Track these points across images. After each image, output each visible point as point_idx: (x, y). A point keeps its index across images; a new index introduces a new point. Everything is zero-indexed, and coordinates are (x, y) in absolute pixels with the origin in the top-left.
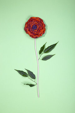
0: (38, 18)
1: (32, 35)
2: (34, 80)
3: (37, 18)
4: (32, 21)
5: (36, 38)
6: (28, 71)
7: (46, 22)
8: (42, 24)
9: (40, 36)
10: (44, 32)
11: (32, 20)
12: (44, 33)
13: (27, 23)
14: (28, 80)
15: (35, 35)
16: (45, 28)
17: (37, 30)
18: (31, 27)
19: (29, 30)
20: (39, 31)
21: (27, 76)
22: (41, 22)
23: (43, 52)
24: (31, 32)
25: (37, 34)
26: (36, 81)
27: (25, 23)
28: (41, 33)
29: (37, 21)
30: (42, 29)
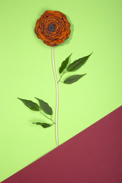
0: (59, 12)
1: (48, 40)
2: (49, 116)
3: (56, 12)
4: (47, 17)
5: (55, 45)
6: (41, 101)
7: (72, 18)
8: (65, 22)
9: (60, 43)
10: (67, 36)
11: (47, 15)
12: (67, 38)
13: (39, 21)
14: (40, 116)
15: (52, 41)
16: (69, 29)
17: (55, 33)
18: (46, 26)
19: (42, 33)
20: (59, 33)
21: (38, 110)
22: (63, 19)
23: (65, 70)
24: (46, 36)
25: (57, 39)
26: (53, 119)
27: (35, 21)
28: (62, 37)
29: (56, 17)
30: (65, 30)
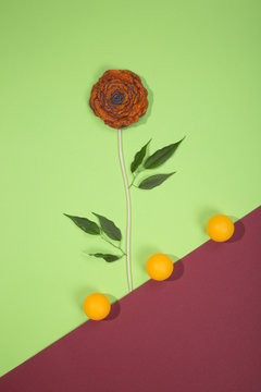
0: (128, 71)
1: (111, 119)
2: (116, 243)
3: (123, 72)
4: (109, 80)
5: (123, 126)
6: (102, 219)
7: (149, 81)
8: (139, 89)
9: (131, 122)
10: (142, 112)
11: (109, 77)
12: (143, 114)
13: (96, 88)
14: (102, 242)
15: (119, 120)
16: (146, 100)
17: (123, 106)
18: (108, 96)
19: (102, 107)
20: (129, 106)
21: (98, 233)
22: (135, 83)
23: (141, 166)
24: (108, 112)
25: (125, 117)
26: (123, 247)
27: (90, 88)
28: (135, 113)
29: (123, 81)
30: (138, 102)
